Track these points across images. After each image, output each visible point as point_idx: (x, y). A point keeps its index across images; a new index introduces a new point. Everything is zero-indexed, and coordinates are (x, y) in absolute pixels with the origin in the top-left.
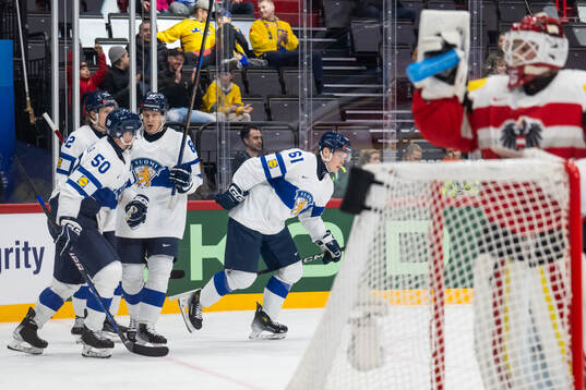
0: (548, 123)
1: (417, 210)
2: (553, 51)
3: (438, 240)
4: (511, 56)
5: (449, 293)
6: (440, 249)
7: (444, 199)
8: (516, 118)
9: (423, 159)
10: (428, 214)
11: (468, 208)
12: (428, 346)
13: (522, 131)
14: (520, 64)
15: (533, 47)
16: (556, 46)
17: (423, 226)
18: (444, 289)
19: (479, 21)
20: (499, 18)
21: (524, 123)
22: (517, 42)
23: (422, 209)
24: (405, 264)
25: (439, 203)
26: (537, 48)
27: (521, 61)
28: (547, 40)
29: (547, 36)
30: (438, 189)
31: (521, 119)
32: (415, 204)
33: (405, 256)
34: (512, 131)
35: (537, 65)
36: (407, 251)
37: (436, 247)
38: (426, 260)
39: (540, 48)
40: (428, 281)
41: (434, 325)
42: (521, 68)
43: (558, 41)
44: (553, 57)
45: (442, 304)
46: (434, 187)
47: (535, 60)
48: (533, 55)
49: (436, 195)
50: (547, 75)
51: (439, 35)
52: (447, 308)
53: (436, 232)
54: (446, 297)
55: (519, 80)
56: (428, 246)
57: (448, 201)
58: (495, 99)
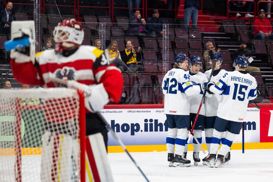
0: (78, 69)
1: (8, 111)
2: (77, 37)
3: (18, 126)
4: (57, 37)
5: (23, 150)
6: (19, 130)
7: (21, 106)
8: (62, 68)
9: (12, 87)
10: (14, 114)
11: (33, 111)
12: (14, 176)
13: (65, 74)
14: (60, 41)
15: (67, 34)
16: (78, 34)
17: (12, 119)
18: (21, 148)
19: (38, 24)
20: (48, 22)
21: (66, 70)
22: (60, 31)
23: (11, 111)
24: (3, 136)
25: (19, 109)
26: (69, 34)
27: (61, 40)
28: (74, 31)
29: (74, 29)
30: (18, 102)
31: (64, 68)
32: (8, 108)
33: (3, 133)
34: (60, 74)
35: (69, 42)
36: (4, 130)
37: (17, 129)
38: (13, 134)
39: (70, 35)
40: (14, 144)
41: (16, 165)
42: (61, 43)
43: (79, 32)
44: (76, 39)
45: (20, 155)
46: (17, 101)
47: (68, 40)
48: (67, 38)
49: (18, 105)
50: (74, 48)
51: (20, 30)
52: (23, 157)
53: (17, 122)
54: (22, 152)
55: (60, 49)
56: (14, 128)
57: (23, 107)
58: (49, 60)
